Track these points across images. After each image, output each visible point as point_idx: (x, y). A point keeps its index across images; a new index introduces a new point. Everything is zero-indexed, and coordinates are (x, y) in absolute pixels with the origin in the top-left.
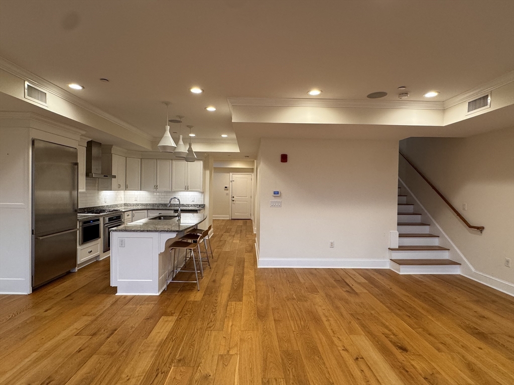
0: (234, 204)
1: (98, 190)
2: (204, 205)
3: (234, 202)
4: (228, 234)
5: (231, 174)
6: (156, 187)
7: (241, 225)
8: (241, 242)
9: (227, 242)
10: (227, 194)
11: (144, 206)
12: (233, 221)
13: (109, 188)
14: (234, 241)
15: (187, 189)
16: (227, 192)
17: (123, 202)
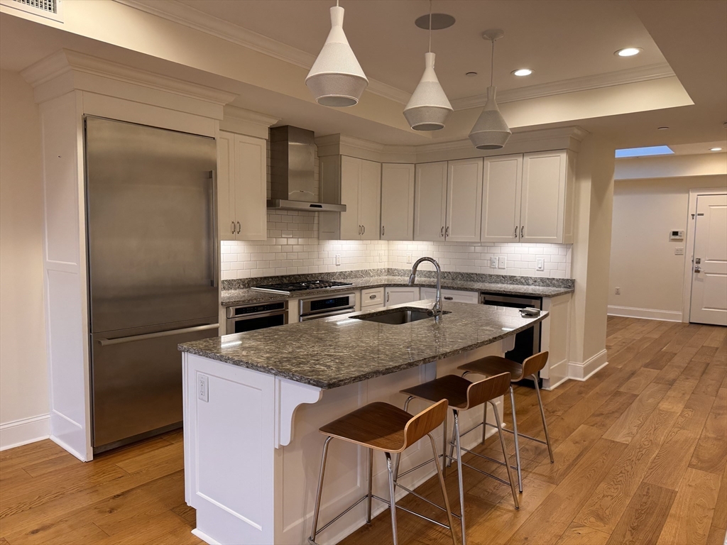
0: (701, 280)
1: (318, 238)
2: (573, 282)
3: (699, 275)
4: (655, 372)
5: (693, 195)
6: (445, 231)
7: (714, 345)
8: (689, 413)
9: (634, 405)
10: (679, 253)
11: (425, 276)
12: (693, 328)
13: (335, 234)
14: (664, 406)
15: (519, 235)
16: (679, 245)
17: (384, 266)
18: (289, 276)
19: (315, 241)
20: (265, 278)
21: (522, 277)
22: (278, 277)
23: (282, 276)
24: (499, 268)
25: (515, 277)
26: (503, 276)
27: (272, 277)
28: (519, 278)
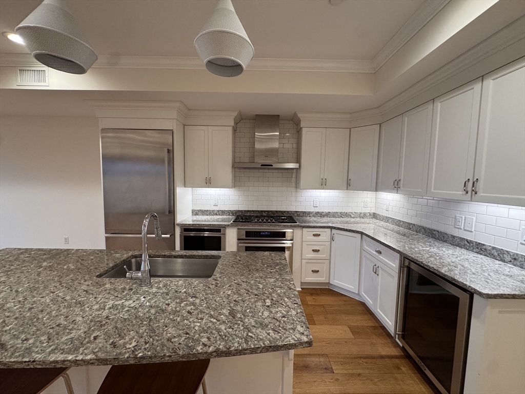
15: (471, 192)
18: (268, 211)
19: (294, 190)
20: (248, 211)
21: (494, 248)
22: (258, 211)
23: (262, 211)
24: (465, 230)
25: (484, 245)
26: (467, 241)
27: (253, 211)
28: (490, 248)
